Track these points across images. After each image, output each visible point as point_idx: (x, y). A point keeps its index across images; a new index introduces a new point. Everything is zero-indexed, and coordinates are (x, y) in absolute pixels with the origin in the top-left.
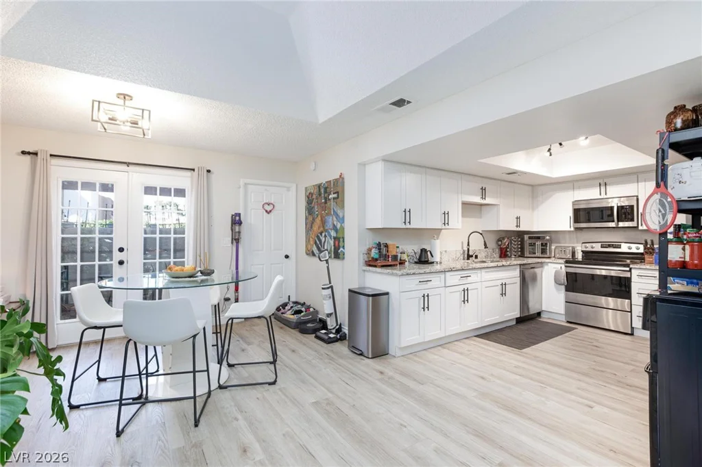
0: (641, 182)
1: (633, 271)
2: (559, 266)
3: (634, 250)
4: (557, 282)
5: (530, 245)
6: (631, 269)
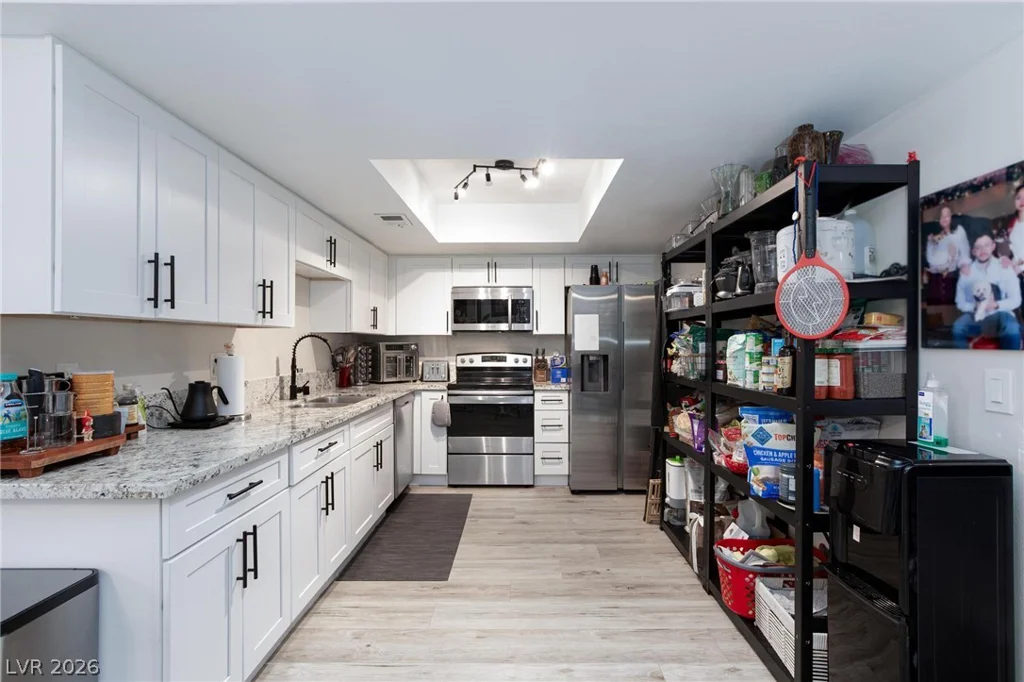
1: (536, 394)
2: (438, 395)
3: (521, 364)
4: (436, 422)
5: (389, 360)
6: (534, 391)
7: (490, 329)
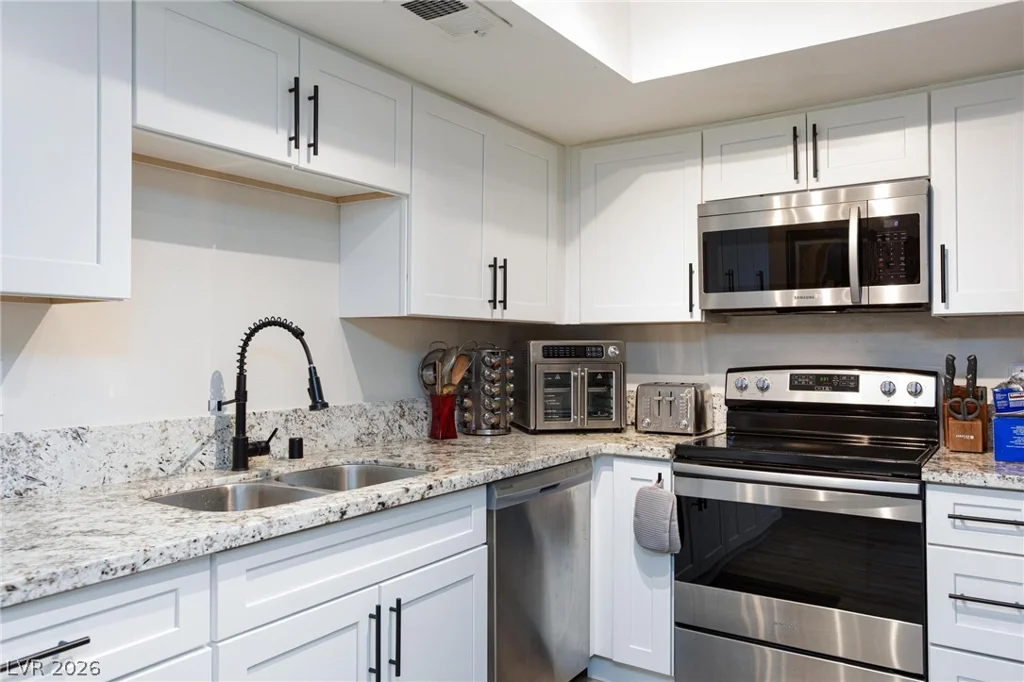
0: (943, 119)
1: (930, 494)
2: (650, 471)
3: (902, 399)
4: (645, 539)
5: (551, 381)
6: (923, 486)
7: (795, 303)
